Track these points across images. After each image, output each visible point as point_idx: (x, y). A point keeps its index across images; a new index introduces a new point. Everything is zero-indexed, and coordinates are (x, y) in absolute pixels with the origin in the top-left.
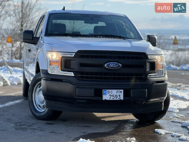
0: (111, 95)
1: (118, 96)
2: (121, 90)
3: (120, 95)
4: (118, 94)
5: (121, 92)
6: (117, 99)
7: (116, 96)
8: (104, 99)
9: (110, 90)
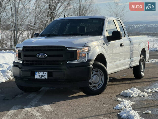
0: (40, 75)
1: (44, 76)
2: (46, 72)
3: (45, 76)
4: (44, 74)
5: (46, 73)
6: (44, 78)
7: (43, 76)
8: (36, 78)
9: (39, 72)
